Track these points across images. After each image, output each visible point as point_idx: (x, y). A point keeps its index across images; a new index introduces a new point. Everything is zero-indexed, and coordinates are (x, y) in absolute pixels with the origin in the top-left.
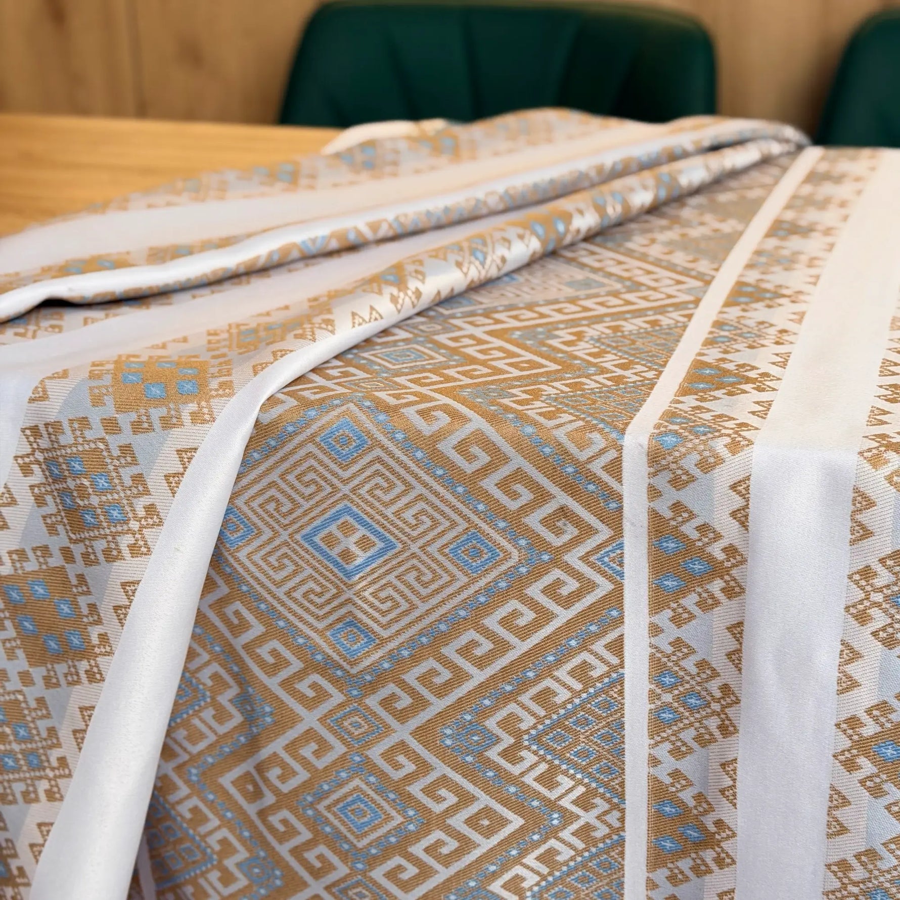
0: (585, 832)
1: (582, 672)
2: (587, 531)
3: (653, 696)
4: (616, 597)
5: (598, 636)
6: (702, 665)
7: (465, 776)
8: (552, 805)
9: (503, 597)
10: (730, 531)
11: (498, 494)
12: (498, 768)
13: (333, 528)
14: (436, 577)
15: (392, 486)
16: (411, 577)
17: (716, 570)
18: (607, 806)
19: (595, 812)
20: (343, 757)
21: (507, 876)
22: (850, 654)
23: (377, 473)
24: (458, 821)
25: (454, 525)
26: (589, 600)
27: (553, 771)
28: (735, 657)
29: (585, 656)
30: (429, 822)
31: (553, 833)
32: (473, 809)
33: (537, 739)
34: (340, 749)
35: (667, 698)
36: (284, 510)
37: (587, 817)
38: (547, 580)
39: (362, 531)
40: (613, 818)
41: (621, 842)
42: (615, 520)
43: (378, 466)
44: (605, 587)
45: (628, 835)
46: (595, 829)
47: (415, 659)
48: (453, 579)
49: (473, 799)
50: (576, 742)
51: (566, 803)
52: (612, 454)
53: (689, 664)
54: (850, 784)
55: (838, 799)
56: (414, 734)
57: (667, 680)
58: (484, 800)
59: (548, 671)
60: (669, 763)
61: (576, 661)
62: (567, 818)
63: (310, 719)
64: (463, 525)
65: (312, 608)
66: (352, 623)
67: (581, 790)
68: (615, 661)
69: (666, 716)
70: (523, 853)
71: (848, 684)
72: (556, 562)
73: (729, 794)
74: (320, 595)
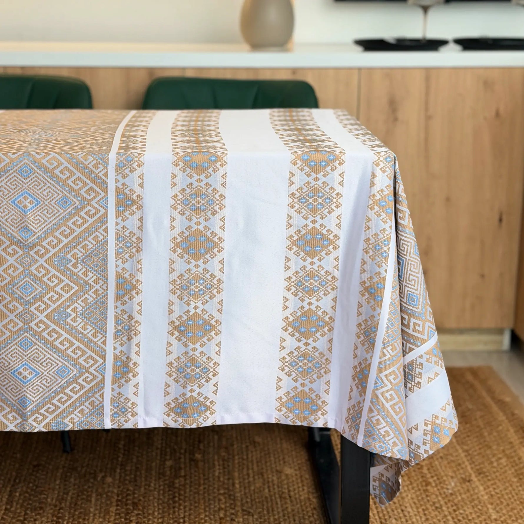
0: (96, 292)
1: (96, 238)
2: (98, 194)
3: (117, 245)
4: (106, 214)
5: (100, 227)
6: (130, 233)
7: (60, 274)
8: (86, 282)
9: (74, 215)
10: (138, 190)
11: (72, 184)
12: (70, 270)
13: (21, 198)
14: (53, 211)
15: (40, 184)
16: (45, 212)
17: (134, 202)
18: (102, 283)
19: (99, 285)
20: (22, 271)
21: (73, 307)
22: (173, 219)
23: (36, 181)
24: (58, 289)
25: (59, 195)
26: (98, 215)
27: (87, 271)
28: (141, 228)
29: (97, 233)
30: (49, 289)
31: (86, 292)
32: (63, 284)
33: (82, 261)
34: (21, 269)
35: (121, 245)
36: (5, 194)
37: (97, 287)
38: (86, 210)
39: (30, 199)
40: (104, 287)
41: (107, 295)
42: (106, 191)
43: (36, 179)
44: (103, 211)
45: (109, 292)
46: (99, 291)
47: (46, 237)
48: (58, 211)
49: (63, 281)
50: (94, 262)
51: (90, 282)
52: (105, 170)
53: (127, 233)
54: (174, 257)
55: (172, 262)
56: (45, 261)
57: (121, 239)
58: (67, 281)
59: (86, 238)
60: (121, 266)
61: (94, 235)
62: (91, 287)
63: (11, 260)
64: (61, 195)
65: (13, 224)
66: (26, 228)
67: (95, 277)
68: (105, 235)
69: (121, 251)
70: (77, 299)
71: (172, 228)
72: (89, 204)
73: (140, 270)
74: (16, 220)
